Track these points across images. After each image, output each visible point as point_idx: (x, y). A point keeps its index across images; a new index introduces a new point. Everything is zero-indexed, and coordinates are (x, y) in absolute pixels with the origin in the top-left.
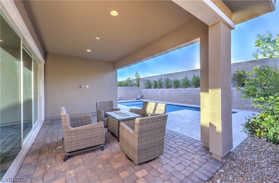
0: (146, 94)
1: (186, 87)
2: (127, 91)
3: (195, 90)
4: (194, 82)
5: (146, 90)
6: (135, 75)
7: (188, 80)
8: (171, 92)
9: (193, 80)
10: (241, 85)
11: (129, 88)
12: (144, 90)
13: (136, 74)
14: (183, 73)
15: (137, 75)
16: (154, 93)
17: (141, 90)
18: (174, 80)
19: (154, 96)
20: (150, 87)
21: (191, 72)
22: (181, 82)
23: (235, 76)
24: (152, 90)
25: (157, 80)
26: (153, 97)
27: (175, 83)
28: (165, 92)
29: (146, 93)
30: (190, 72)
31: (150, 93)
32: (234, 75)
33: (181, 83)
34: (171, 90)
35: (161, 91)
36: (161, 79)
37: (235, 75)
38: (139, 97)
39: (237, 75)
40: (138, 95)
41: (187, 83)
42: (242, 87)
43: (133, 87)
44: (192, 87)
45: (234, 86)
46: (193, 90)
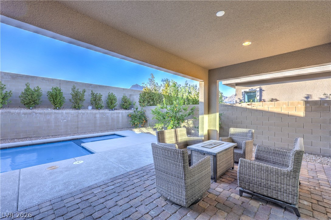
10: (99, 108)
45: (93, 108)
46: (34, 112)
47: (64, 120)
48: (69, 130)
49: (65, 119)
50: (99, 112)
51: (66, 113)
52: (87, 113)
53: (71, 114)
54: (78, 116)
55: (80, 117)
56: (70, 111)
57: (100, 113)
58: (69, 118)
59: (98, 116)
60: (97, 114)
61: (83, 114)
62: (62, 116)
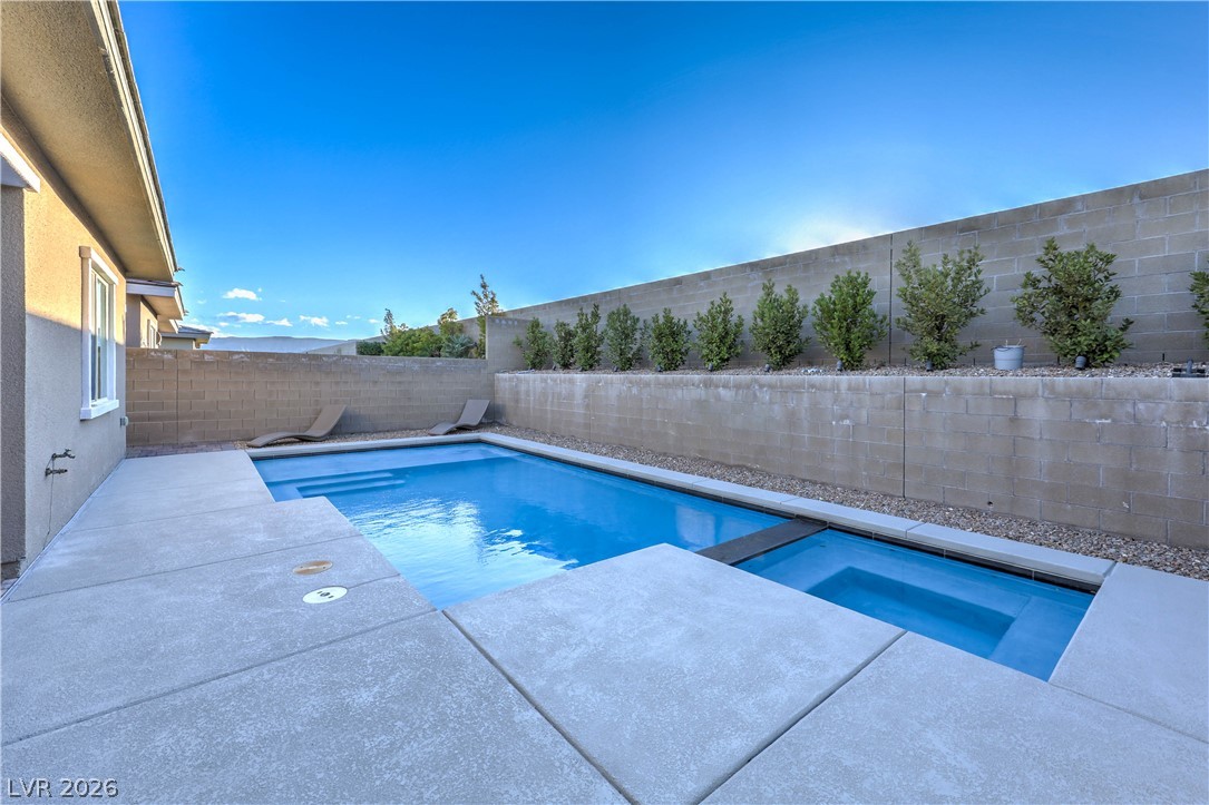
0: (517, 401)
1: (723, 364)
2: (399, 379)
3: (771, 387)
4: (768, 334)
5: (517, 378)
6: (474, 293)
7: (734, 319)
8: (635, 391)
9: (760, 323)
10: (1080, 360)
11: (416, 367)
12: (507, 375)
13: (480, 291)
14: (713, 279)
15: (486, 296)
16: (550, 399)
17: (493, 374)
18: (655, 320)
19: (552, 411)
20: (538, 362)
21: (754, 275)
22: (696, 333)
23: (1030, 290)
24: (545, 381)
25: (572, 322)
26: (549, 416)
27: (660, 337)
28: (603, 393)
29: (518, 393)
30: (748, 270)
31: (532, 395)
32: (1025, 286)
33: (695, 341)
34: (638, 383)
35: (584, 385)
36: (596, 316)
37: (1034, 283)
38: (473, 414)
39: (1044, 284)
40: (470, 402)
41: (729, 341)
42: (1088, 371)
43: (439, 362)
44: (756, 365)
45: (1024, 362)
46: (756, 381)
47: (843, 417)
48: (864, 473)
49: (847, 417)
50: (1052, 388)
51: (849, 389)
52: (958, 392)
53: (872, 394)
54: (902, 405)
55: (915, 408)
56: (868, 377)
57: (1053, 394)
58: (864, 413)
59: (1038, 413)
60: (1033, 396)
61: (931, 394)
62: (835, 401)
